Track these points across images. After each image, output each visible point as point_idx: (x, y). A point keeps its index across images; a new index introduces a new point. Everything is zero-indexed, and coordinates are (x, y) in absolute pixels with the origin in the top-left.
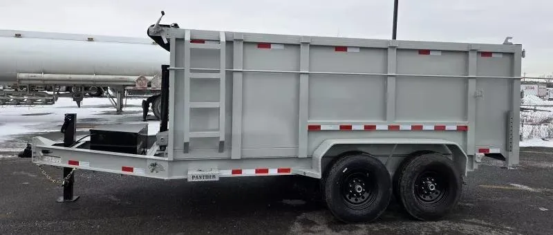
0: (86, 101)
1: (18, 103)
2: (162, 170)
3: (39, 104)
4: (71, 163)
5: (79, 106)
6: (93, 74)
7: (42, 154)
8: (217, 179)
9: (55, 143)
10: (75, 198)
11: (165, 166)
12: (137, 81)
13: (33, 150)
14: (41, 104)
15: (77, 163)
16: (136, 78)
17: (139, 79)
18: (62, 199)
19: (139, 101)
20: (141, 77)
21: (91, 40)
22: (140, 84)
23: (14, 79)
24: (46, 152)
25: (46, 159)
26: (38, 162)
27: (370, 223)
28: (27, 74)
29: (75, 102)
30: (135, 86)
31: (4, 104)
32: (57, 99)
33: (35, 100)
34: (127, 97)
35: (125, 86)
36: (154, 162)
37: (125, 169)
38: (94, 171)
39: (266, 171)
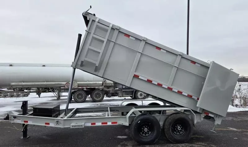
0: (43, 94)
1: (12, 96)
2: (61, 124)
3: (21, 97)
4: (25, 122)
5: (39, 97)
6: (45, 82)
7: (13, 118)
8: (83, 127)
9: (19, 113)
10: (28, 137)
11: (62, 122)
12: (66, 84)
13: (10, 117)
14: (22, 97)
15: (27, 122)
16: (65, 83)
17: (66, 83)
18: (22, 138)
19: (66, 94)
20: (68, 82)
21: (44, 66)
22: (67, 86)
23: (9, 85)
24: (15, 117)
25: (15, 121)
26: (12, 122)
27: (152, 145)
28: (15, 83)
29: (38, 95)
30: (65, 87)
31: (5, 97)
32: (29, 94)
33: (19, 95)
34: (62, 92)
35: (60, 87)
36: (57, 120)
37: (46, 124)
38: (34, 125)
39: (106, 123)
